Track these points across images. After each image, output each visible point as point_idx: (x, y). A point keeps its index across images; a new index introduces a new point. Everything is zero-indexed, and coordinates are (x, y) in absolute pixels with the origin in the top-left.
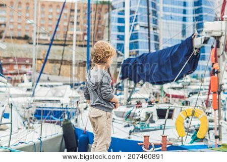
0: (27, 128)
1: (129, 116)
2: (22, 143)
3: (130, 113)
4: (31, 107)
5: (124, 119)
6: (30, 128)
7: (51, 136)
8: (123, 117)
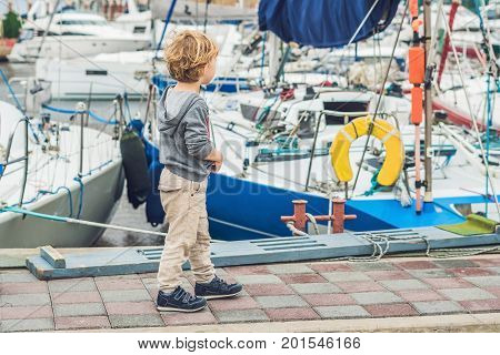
0: (44, 149)
1: (266, 117)
2: (44, 193)
3: (268, 111)
4: (41, 89)
5: (254, 124)
6: (51, 148)
7: (100, 168)
8: (253, 120)
